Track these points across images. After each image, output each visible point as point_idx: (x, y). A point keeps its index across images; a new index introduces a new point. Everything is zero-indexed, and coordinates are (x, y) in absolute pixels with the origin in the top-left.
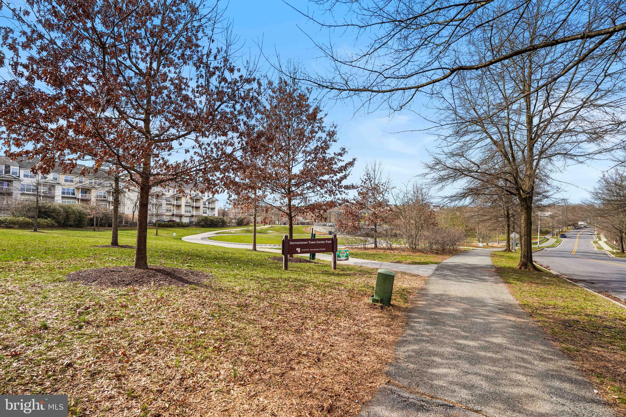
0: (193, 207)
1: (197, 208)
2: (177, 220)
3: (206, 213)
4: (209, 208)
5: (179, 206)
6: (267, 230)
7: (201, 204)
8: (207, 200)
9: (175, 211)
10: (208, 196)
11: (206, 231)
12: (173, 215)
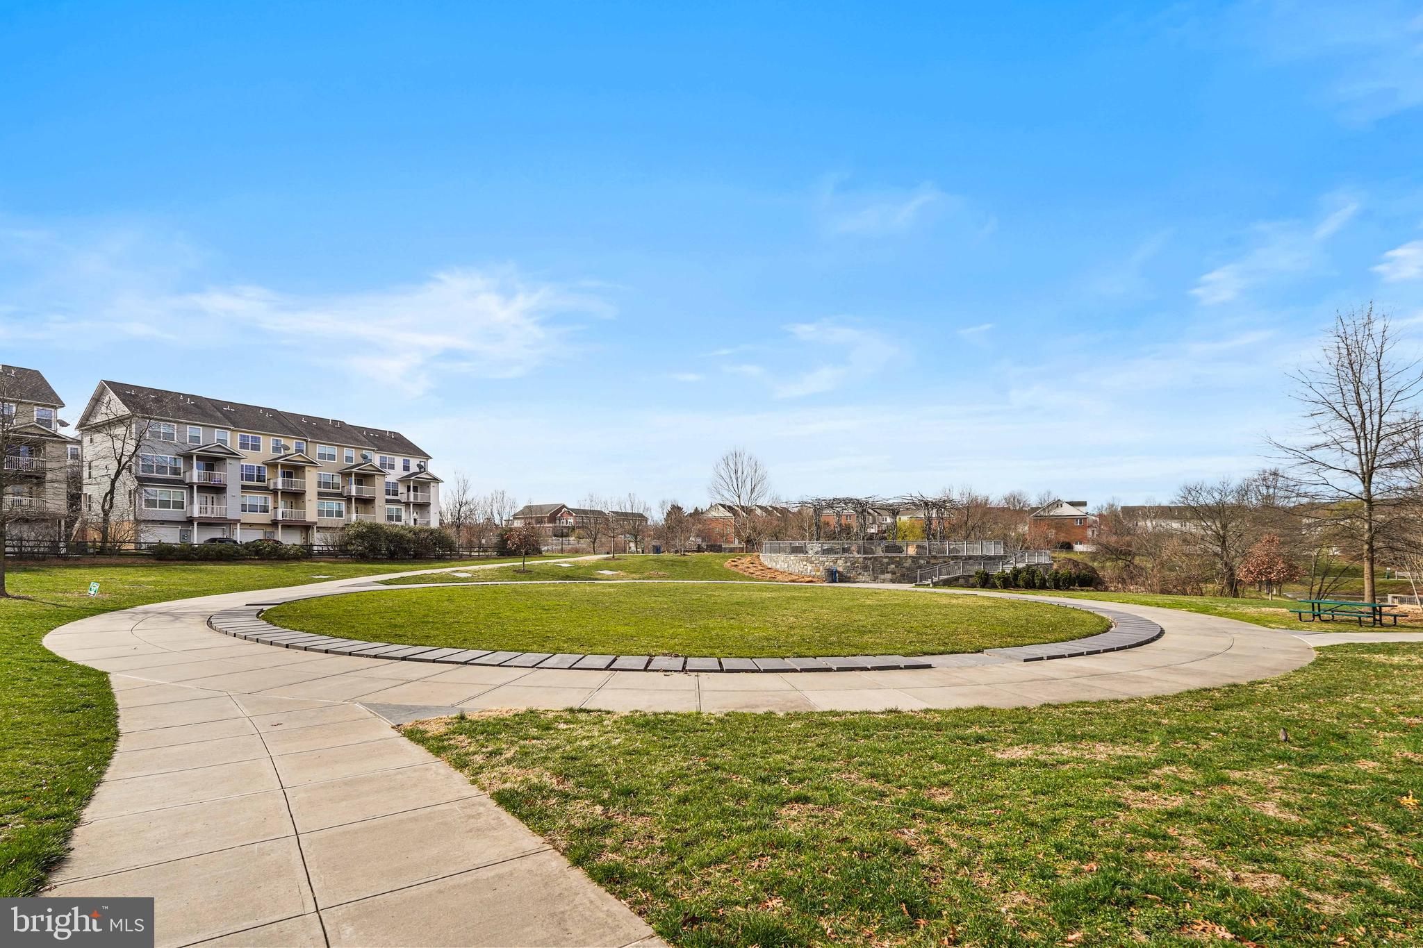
0: (349, 499)
1: (366, 502)
2: (290, 540)
3: (399, 519)
4: (407, 504)
5: (296, 497)
6: (598, 566)
7: (378, 489)
8: (402, 480)
9: (280, 511)
10: (406, 468)
11: (358, 573)
12: (275, 523)
